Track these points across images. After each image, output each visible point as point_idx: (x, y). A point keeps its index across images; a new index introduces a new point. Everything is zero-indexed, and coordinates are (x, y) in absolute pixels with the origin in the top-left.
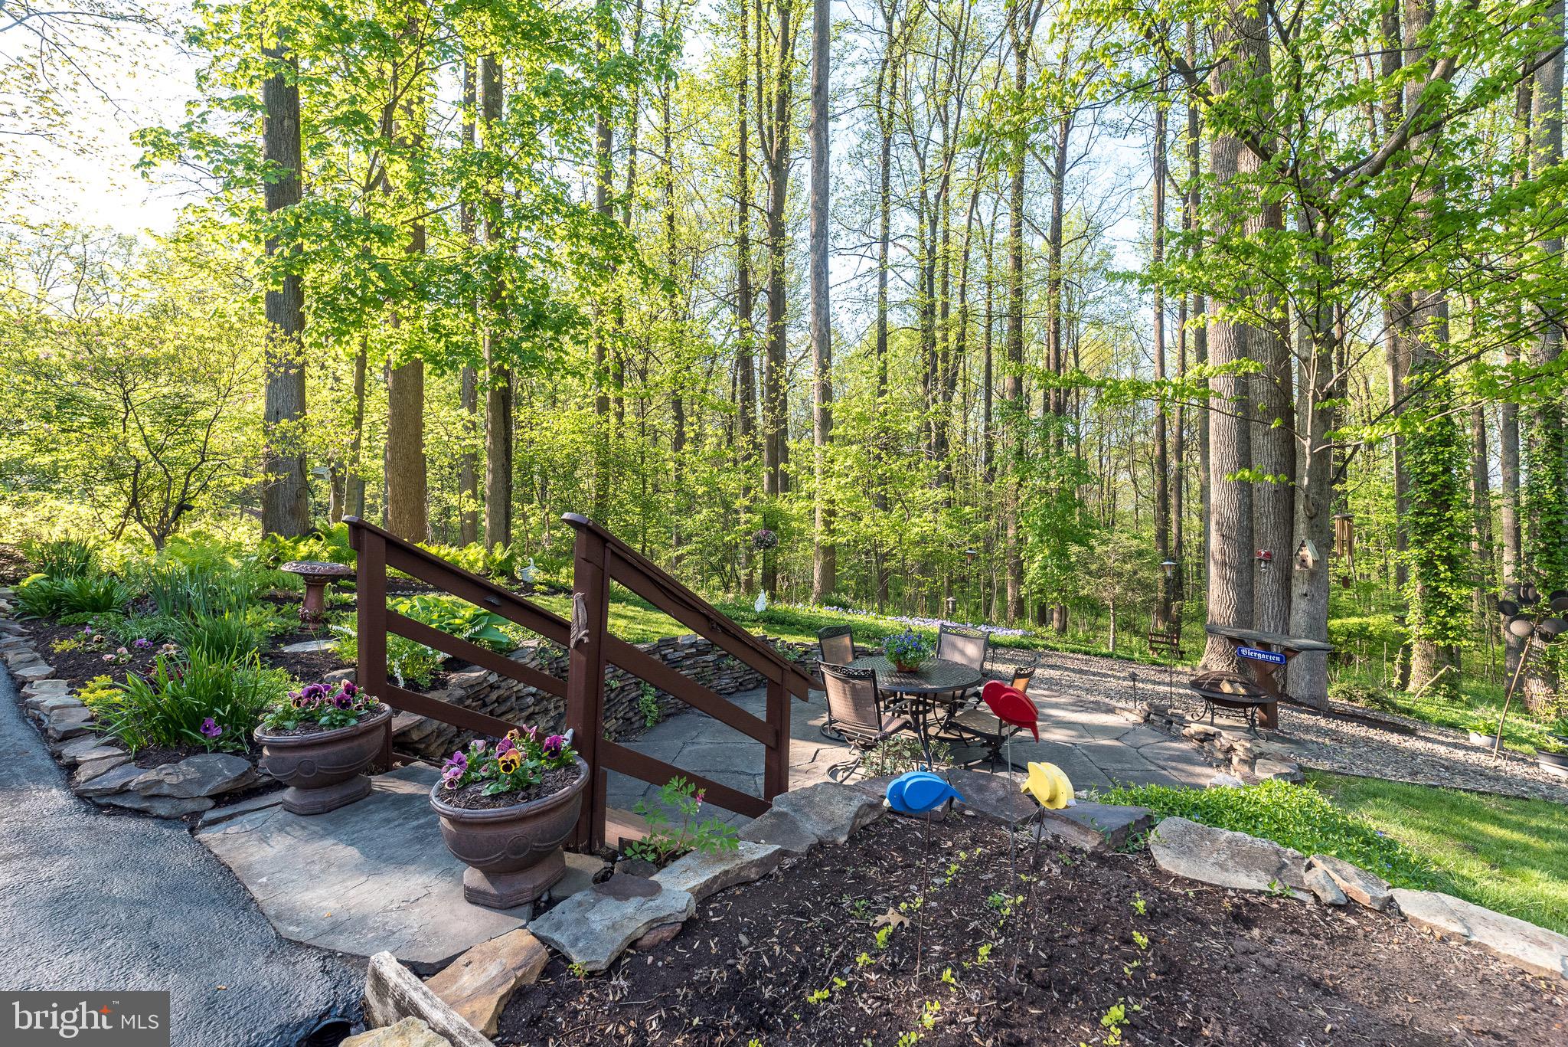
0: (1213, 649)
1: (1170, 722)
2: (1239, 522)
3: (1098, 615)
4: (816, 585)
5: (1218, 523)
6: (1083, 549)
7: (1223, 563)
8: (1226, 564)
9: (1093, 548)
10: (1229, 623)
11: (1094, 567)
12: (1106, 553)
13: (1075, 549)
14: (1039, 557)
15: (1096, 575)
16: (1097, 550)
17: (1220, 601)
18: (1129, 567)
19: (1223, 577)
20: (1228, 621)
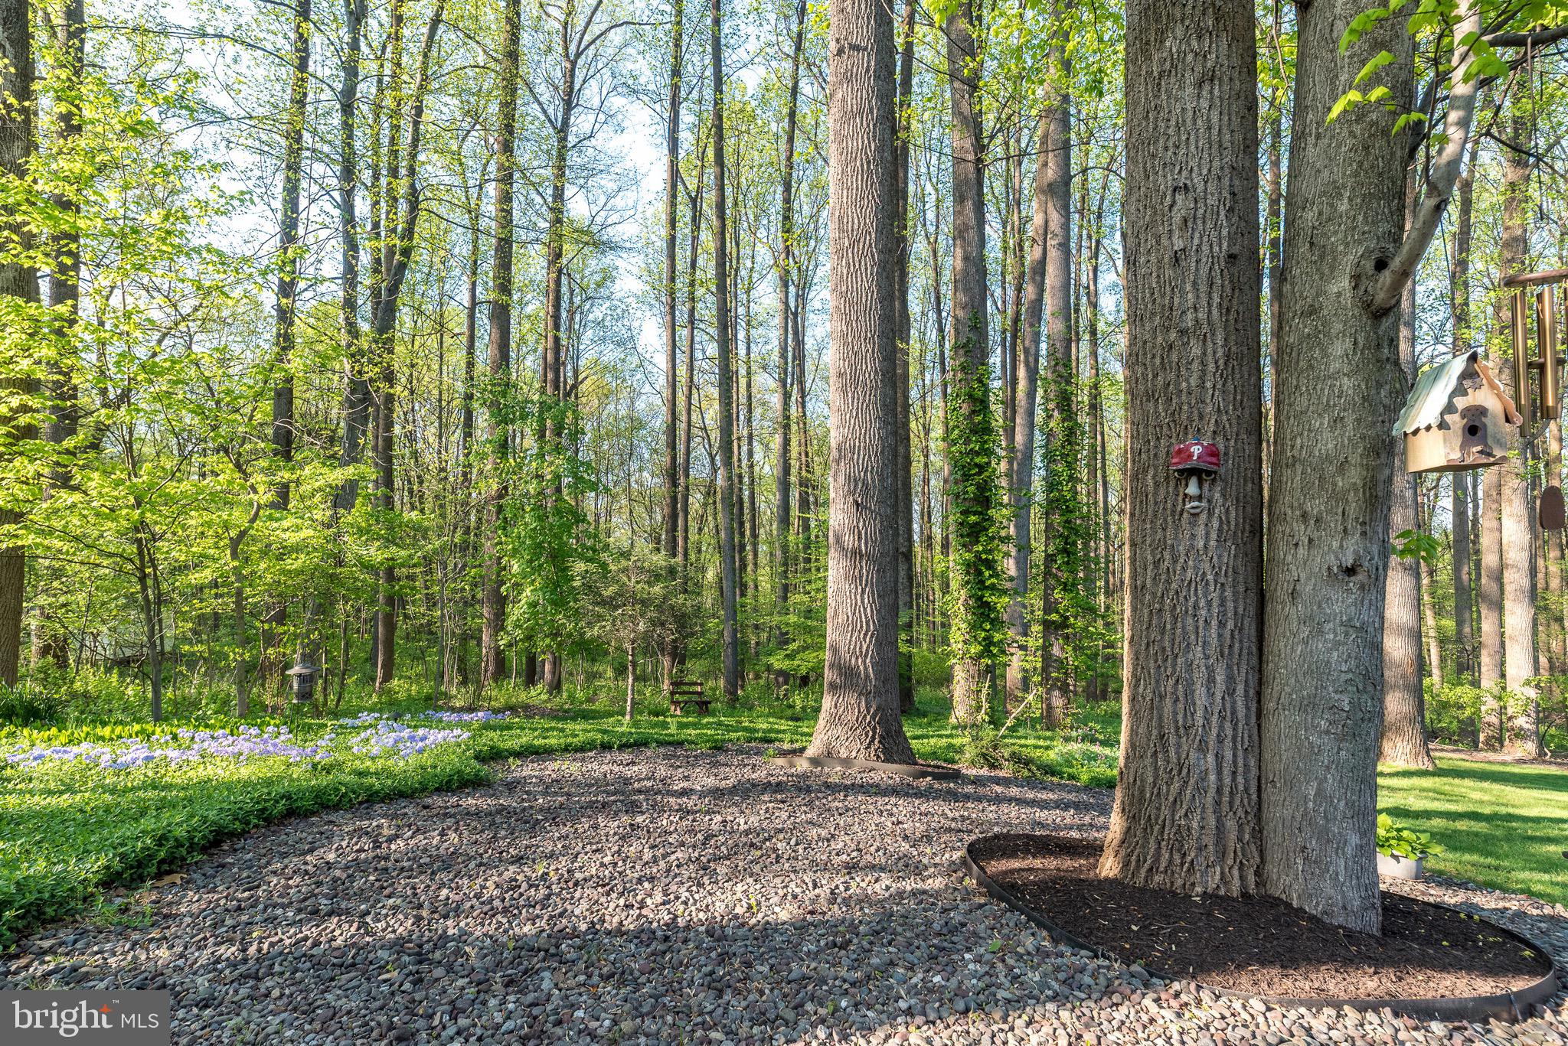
0: (837, 719)
5: (848, 478)
6: (592, 567)
7: (856, 553)
8: (861, 556)
9: (604, 566)
10: (865, 666)
11: (609, 592)
12: (625, 570)
13: (580, 566)
14: (528, 591)
15: (610, 604)
16: (612, 567)
17: (850, 626)
18: (657, 589)
19: (857, 579)
20: (864, 662)
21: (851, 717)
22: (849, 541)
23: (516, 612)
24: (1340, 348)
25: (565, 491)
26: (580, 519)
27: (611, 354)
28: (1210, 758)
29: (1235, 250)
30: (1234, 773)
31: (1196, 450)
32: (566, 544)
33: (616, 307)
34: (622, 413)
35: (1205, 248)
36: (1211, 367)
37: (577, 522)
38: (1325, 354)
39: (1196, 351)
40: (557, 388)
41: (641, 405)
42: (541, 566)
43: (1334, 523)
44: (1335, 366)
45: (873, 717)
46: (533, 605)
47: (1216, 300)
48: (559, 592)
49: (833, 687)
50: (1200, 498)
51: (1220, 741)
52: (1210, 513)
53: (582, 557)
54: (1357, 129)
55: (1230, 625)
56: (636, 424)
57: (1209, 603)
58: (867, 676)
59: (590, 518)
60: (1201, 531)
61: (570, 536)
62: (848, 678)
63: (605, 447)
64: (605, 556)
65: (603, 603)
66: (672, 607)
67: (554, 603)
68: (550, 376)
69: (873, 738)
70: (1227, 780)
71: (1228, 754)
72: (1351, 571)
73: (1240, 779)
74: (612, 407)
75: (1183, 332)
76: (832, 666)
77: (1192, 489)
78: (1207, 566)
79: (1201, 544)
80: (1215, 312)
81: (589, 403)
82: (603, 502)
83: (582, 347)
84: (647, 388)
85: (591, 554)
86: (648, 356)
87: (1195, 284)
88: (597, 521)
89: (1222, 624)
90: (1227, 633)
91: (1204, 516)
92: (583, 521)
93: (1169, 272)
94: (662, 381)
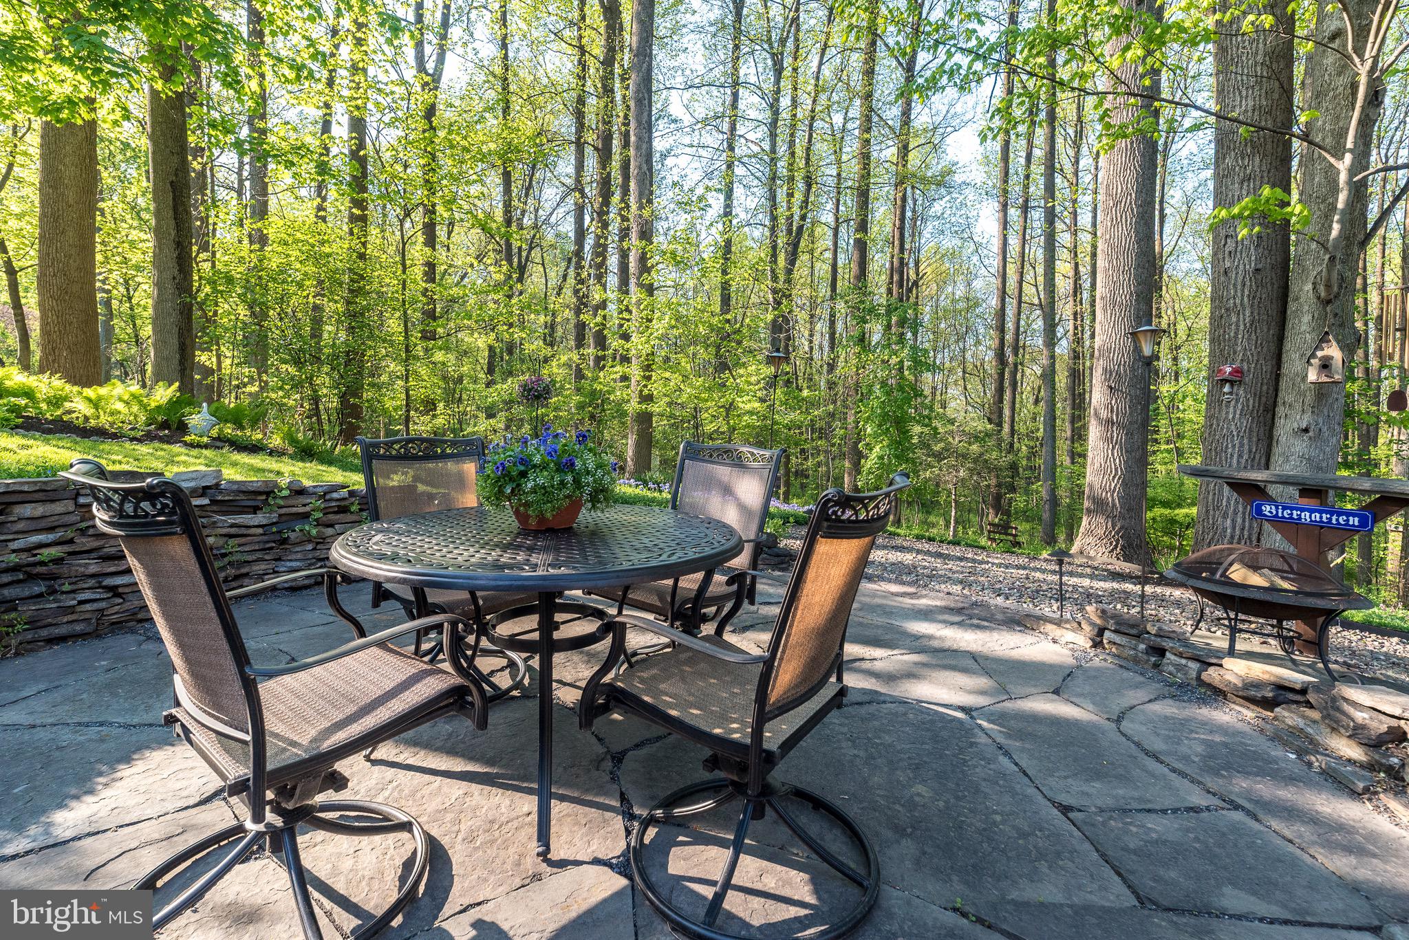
0: (1089, 532)
1: (1161, 652)
2: (1133, 369)
3: (929, 513)
4: (630, 462)
5: (1105, 370)
6: (926, 430)
7: (1109, 422)
8: (1113, 424)
9: (936, 429)
10: (1113, 498)
11: (938, 447)
12: (951, 433)
13: (917, 429)
14: (877, 448)
15: (939, 456)
16: (941, 430)
17: (1103, 471)
18: (975, 447)
19: (1109, 440)
20: (1112, 496)
21: (1101, 532)
22: (1104, 414)
23: (870, 463)
24: (1306, 318)
25: (906, 373)
26: (918, 394)
27: (949, 243)
28: (1229, 521)
29: (1260, 266)
30: (1243, 529)
31: (1228, 370)
32: (906, 413)
33: (956, 199)
34: (958, 294)
35: (1241, 267)
36: (1242, 327)
37: (916, 396)
38: (1300, 322)
39: (1234, 319)
40: (901, 286)
41: (978, 284)
42: (887, 429)
43: (1298, 406)
44: (1303, 328)
45: (1117, 533)
46: (881, 458)
47: (1247, 292)
48: (901, 447)
49: (1089, 511)
50: (1231, 393)
51: (1235, 513)
52: (1237, 401)
53: (918, 422)
54: (1322, 206)
55: (1246, 457)
56: (972, 303)
57: (1234, 446)
58: (1114, 505)
59: (927, 392)
60: (1231, 410)
61: (910, 407)
62: (1100, 506)
63: (943, 326)
64: (935, 423)
65: (934, 455)
66: (986, 461)
67: (897, 457)
68: (896, 278)
69: (1116, 547)
70: (1238, 532)
71: (1239, 520)
72: (1306, 430)
73: (1246, 533)
74: (950, 289)
75: (1227, 310)
76: (1089, 497)
77: (1227, 389)
78: (1233, 427)
79: (1231, 416)
80: (1246, 299)
81: (928, 289)
82: (939, 377)
83: (922, 241)
84: (983, 271)
85: (926, 420)
86: (984, 241)
87: (1235, 285)
88: (934, 394)
89: (1240, 456)
90: (1243, 461)
91: (1233, 403)
92: (921, 395)
93: (1222, 279)
94: (995, 263)
